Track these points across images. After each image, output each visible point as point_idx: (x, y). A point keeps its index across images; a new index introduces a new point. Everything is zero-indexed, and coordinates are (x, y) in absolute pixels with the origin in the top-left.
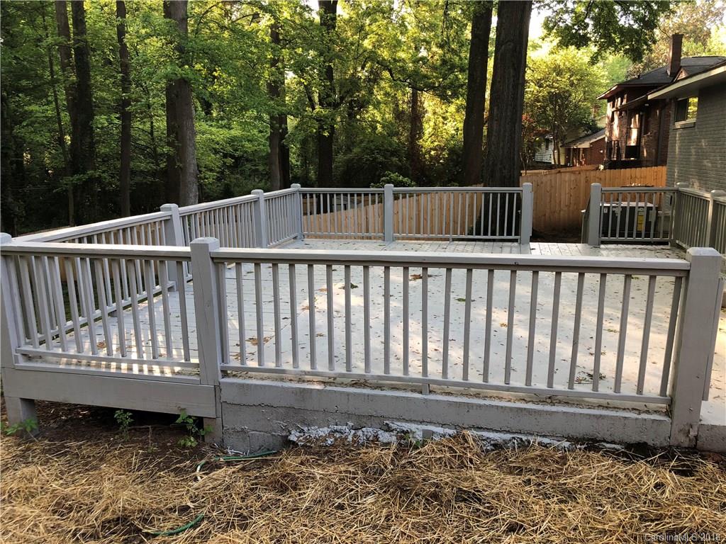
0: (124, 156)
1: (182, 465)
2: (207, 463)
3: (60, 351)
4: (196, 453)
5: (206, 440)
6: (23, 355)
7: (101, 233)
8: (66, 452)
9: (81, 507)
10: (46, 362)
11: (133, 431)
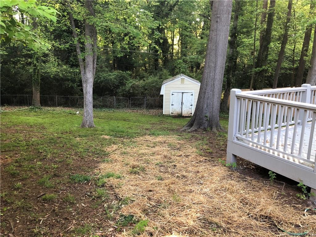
0: (279, 61)
1: (297, 206)
2: (310, 210)
3: (250, 140)
4: (305, 203)
5: (310, 199)
6: (236, 137)
7: (274, 94)
8: (246, 180)
9: (251, 205)
10: (244, 142)
11: (274, 182)
